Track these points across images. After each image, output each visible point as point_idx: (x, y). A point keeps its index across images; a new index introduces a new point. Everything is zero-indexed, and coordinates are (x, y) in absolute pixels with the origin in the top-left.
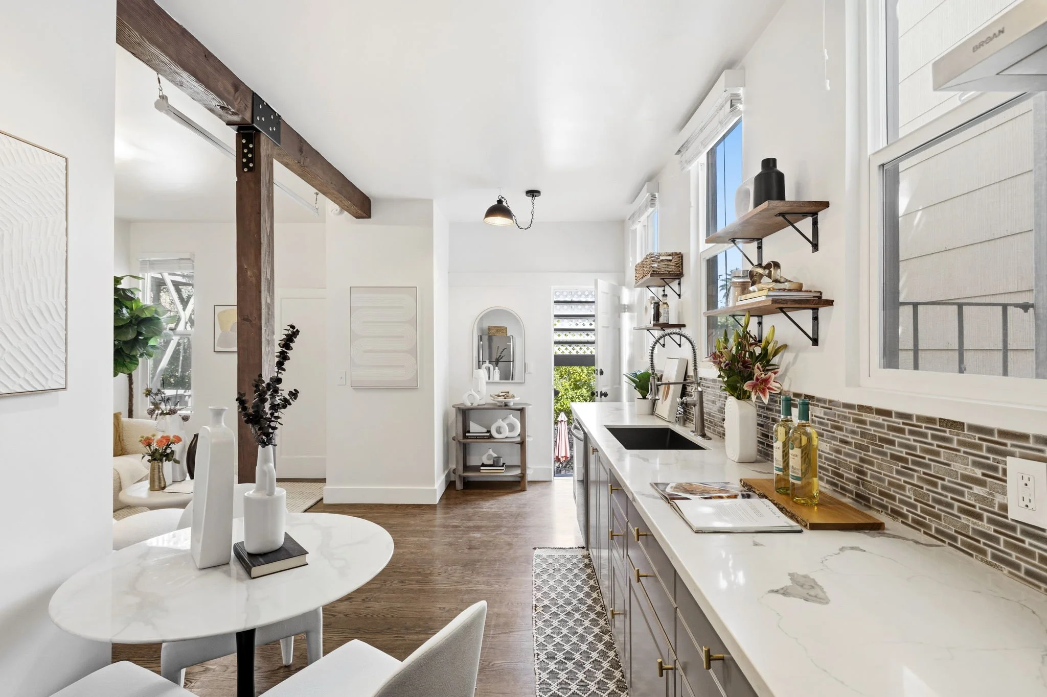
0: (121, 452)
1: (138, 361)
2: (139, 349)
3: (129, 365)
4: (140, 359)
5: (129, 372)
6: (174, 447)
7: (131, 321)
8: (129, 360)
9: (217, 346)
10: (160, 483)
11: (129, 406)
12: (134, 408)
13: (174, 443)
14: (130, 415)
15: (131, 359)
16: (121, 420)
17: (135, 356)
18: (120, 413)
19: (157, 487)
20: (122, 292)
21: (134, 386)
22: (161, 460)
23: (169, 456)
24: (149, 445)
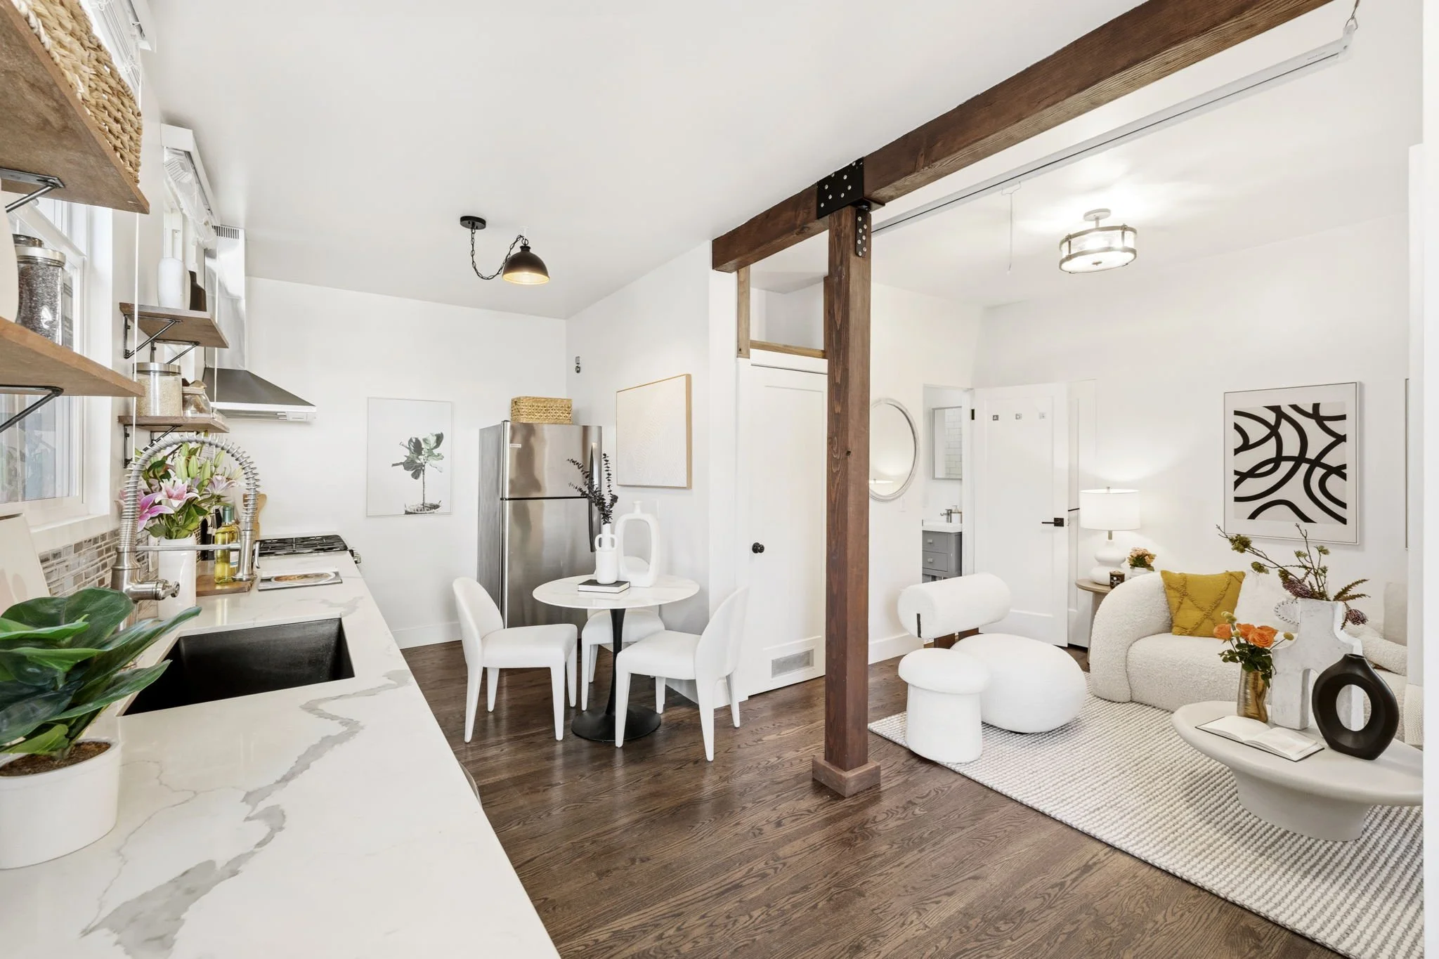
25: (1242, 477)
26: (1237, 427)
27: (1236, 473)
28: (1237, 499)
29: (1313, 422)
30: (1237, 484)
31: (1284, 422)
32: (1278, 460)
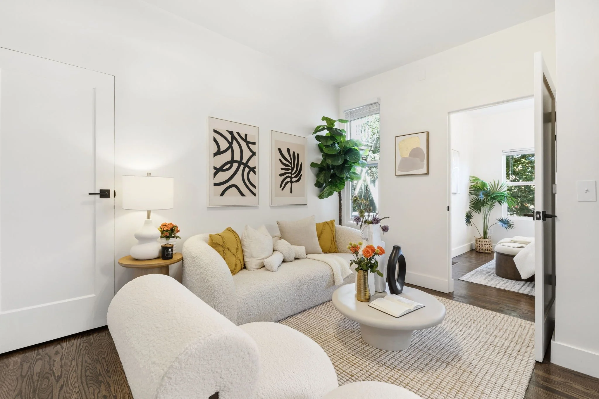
0: (334, 250)
1: (345, 183)
2: (346, 173)
3: (339, 185)
4: (346, 182)
5: (339, 191)
6: (377, 258)
7: (340, 152)
8: (339, 182)
9: (399, 170)
10: (365, 294)
11: (339, 216)
12: (342, 218)
13: (378, 254)
14: (340, 223)
15: (340, 181)
16: (334, 225)
17: (342, 179)
18: (334, 220)
19: (363, 299)
20: (334, 130)
21: (342, 202)
22: (366, 271)
23: (373, 267)
24: (356, 252)
25: (218, 170)
26: (215, 140)
27: (215, 168)
28: (216, 184)
29: (245, 143)
30: (215, 175)
31: (234, 141)
32: (232, 162)
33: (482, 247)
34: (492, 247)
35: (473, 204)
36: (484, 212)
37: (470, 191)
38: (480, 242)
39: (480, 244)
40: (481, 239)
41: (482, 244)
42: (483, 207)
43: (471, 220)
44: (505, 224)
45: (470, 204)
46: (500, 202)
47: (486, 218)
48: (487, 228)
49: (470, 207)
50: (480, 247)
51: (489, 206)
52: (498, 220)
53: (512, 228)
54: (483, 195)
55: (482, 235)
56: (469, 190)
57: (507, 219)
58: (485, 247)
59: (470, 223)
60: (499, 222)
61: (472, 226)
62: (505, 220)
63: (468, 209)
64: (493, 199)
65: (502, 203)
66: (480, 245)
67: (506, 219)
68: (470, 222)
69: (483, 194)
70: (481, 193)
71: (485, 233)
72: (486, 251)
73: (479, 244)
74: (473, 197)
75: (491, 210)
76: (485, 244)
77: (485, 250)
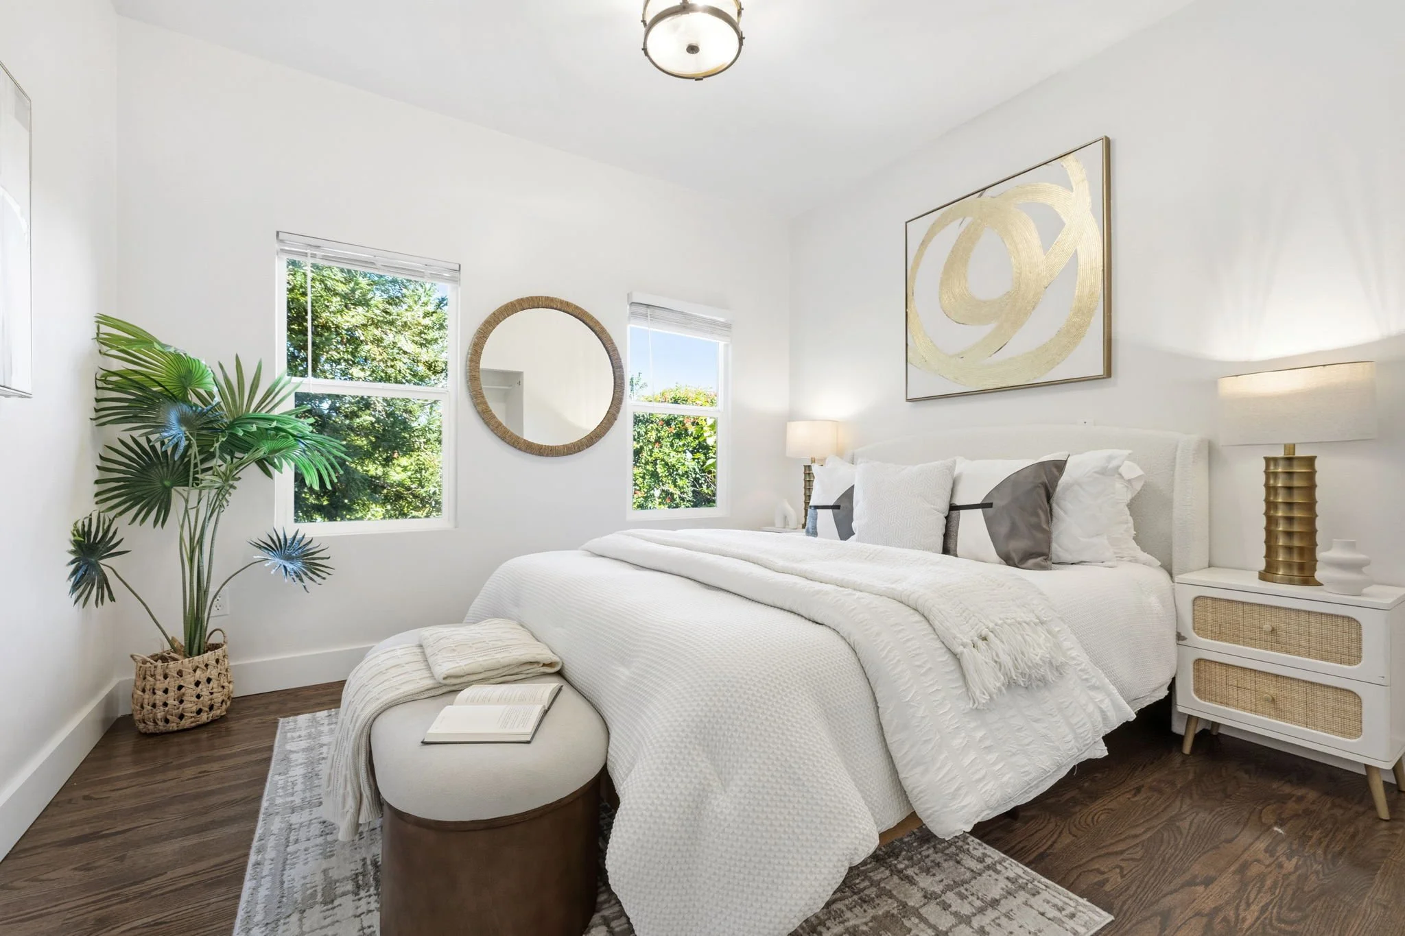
33: (181, 702)
34: (231, 686)
35: (121, 475)
36: (186, 511)
37: (97, 400)
38: (166, 677)
39: (166, 691)
40: (172, 664)
41: (180, 688)
42: (180, 489)
43: (106, 564)
44: (289, 558)
45: (97, 475)
46: (264, 465)
47: (196, 544)
48: (206, 593)
49: (96, 495)
50: (165, 704)
51: (219, 482)
52: (260, 547)
53: (323, 575)
54: (184, 429)
55: (178, 633)
56: (94, 393)
57: (299, 536)
58: (198, 697)
59: (100, 587)
60: (259, 555)
61: (112, 599)
62: (289, 542)
63: (86, 507)
64: (237, 446)
65: (275, 467)
66: (171, 694)
67: (294, 538)
68: (104, 582)
69: (183, 420)
70: (173, 417)
71: (195, 622)
72: (204, 717)
73: (160, 693)
74: (119, 432)
75: (225, 503)
76: (197, 684)
77: (199, 712)
